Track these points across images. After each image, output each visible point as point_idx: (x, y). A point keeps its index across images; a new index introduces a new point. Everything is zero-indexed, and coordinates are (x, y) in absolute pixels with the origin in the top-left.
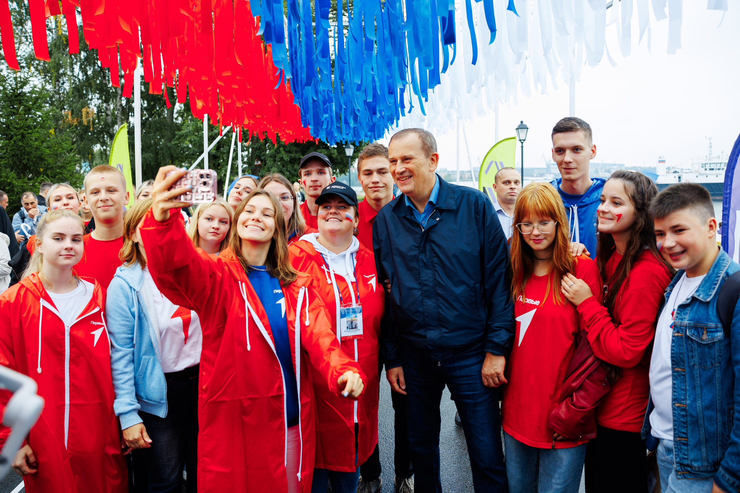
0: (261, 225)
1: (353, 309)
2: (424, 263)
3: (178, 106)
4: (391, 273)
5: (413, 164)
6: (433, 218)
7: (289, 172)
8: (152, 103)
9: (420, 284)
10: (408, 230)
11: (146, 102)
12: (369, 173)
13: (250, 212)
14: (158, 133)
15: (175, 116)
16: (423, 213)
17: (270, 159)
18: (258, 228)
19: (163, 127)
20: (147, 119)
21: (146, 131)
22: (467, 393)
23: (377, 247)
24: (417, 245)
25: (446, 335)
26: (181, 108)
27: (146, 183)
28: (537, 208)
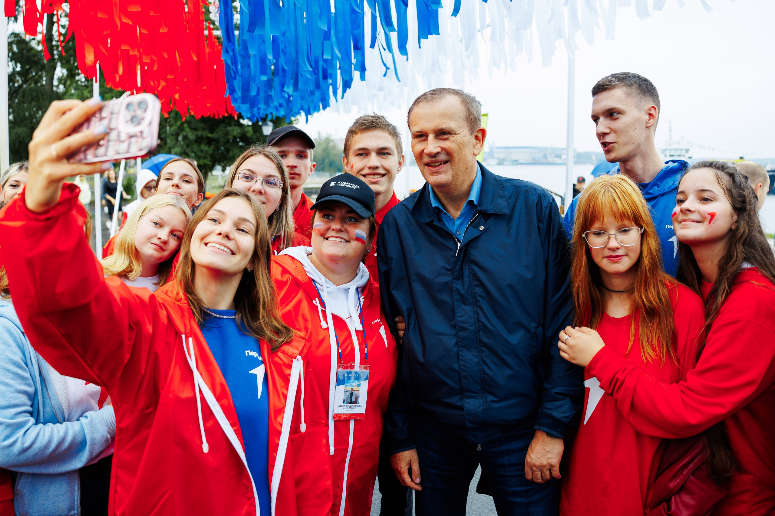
0: (231, 244)
1: (356, 373)
2: (461, 295)
3: (60, 72)
4: (407, 308)
5: (452, 142)
6: (474, 227)
7: (195, 153)
8: (27, 67)
9: (454, 327)
10: (434, 243)
11: (19, 65)
12: (364, 153)
13: (215, 221)
14: (34, 103)
15: (55, 83)
16: (458, 218)
17: (171, 137)
18: (226, 249)
19: (40, 96)
20: (20, 86)
21: (19, 100)
22: (513, 489)
23: (383, 268)
24: (449, 268)
25: (496, 405)
26: (63, 74)
27: (16, 166)
28: (615, 208)
